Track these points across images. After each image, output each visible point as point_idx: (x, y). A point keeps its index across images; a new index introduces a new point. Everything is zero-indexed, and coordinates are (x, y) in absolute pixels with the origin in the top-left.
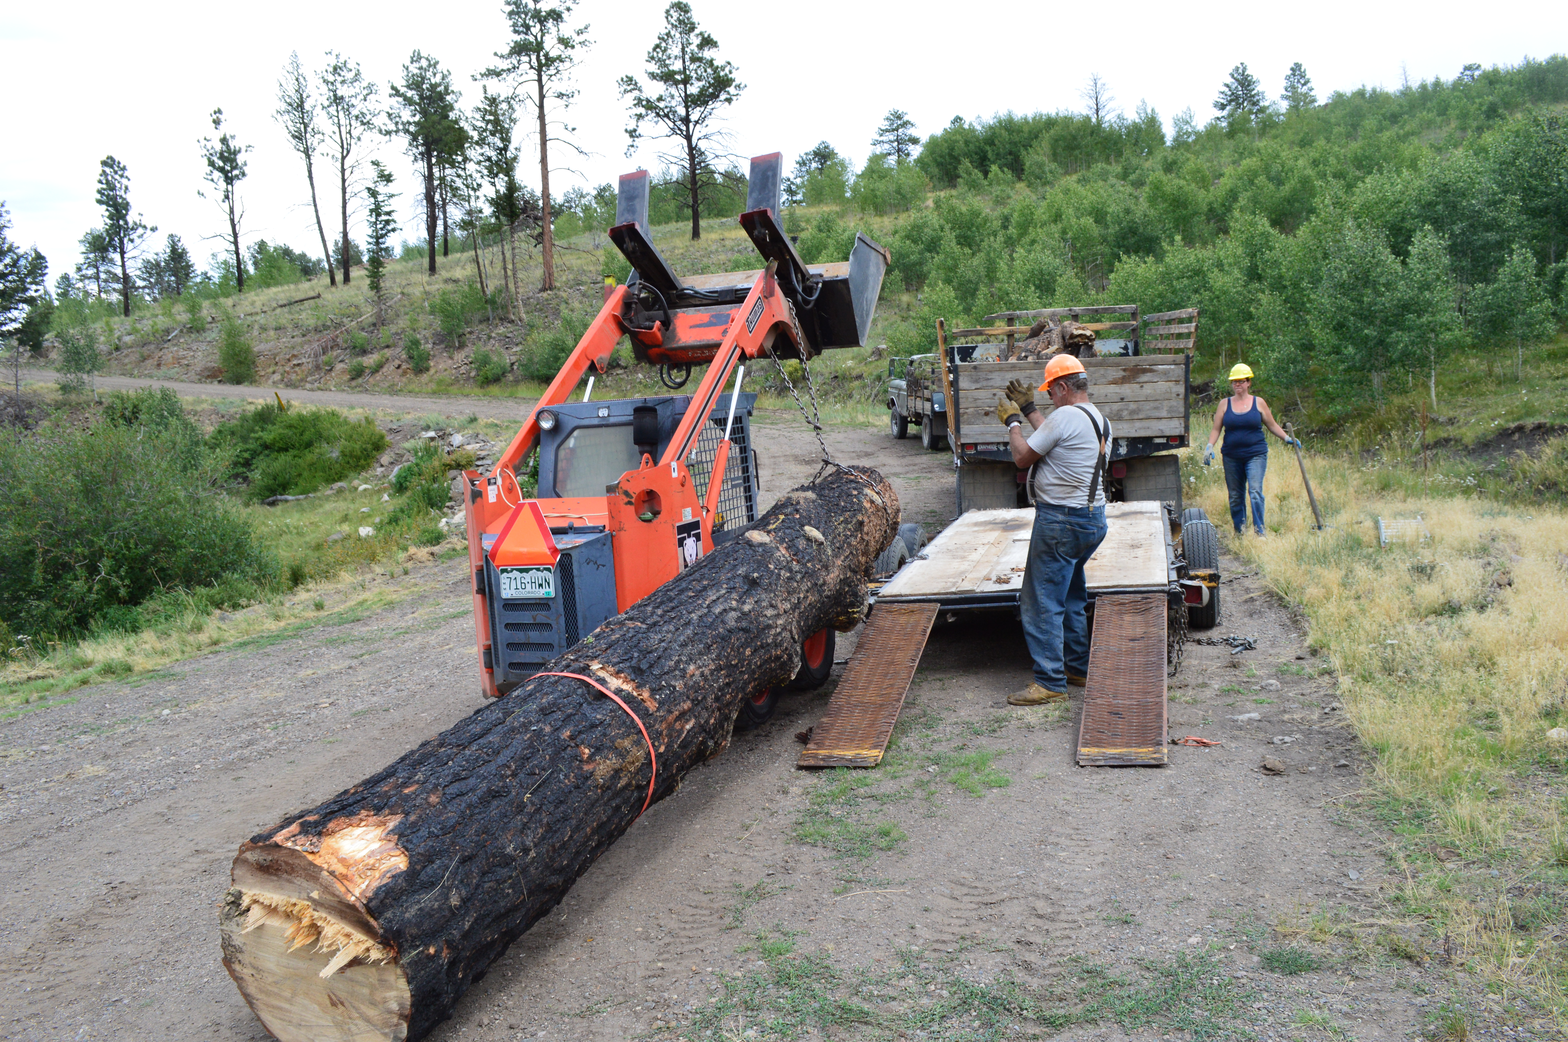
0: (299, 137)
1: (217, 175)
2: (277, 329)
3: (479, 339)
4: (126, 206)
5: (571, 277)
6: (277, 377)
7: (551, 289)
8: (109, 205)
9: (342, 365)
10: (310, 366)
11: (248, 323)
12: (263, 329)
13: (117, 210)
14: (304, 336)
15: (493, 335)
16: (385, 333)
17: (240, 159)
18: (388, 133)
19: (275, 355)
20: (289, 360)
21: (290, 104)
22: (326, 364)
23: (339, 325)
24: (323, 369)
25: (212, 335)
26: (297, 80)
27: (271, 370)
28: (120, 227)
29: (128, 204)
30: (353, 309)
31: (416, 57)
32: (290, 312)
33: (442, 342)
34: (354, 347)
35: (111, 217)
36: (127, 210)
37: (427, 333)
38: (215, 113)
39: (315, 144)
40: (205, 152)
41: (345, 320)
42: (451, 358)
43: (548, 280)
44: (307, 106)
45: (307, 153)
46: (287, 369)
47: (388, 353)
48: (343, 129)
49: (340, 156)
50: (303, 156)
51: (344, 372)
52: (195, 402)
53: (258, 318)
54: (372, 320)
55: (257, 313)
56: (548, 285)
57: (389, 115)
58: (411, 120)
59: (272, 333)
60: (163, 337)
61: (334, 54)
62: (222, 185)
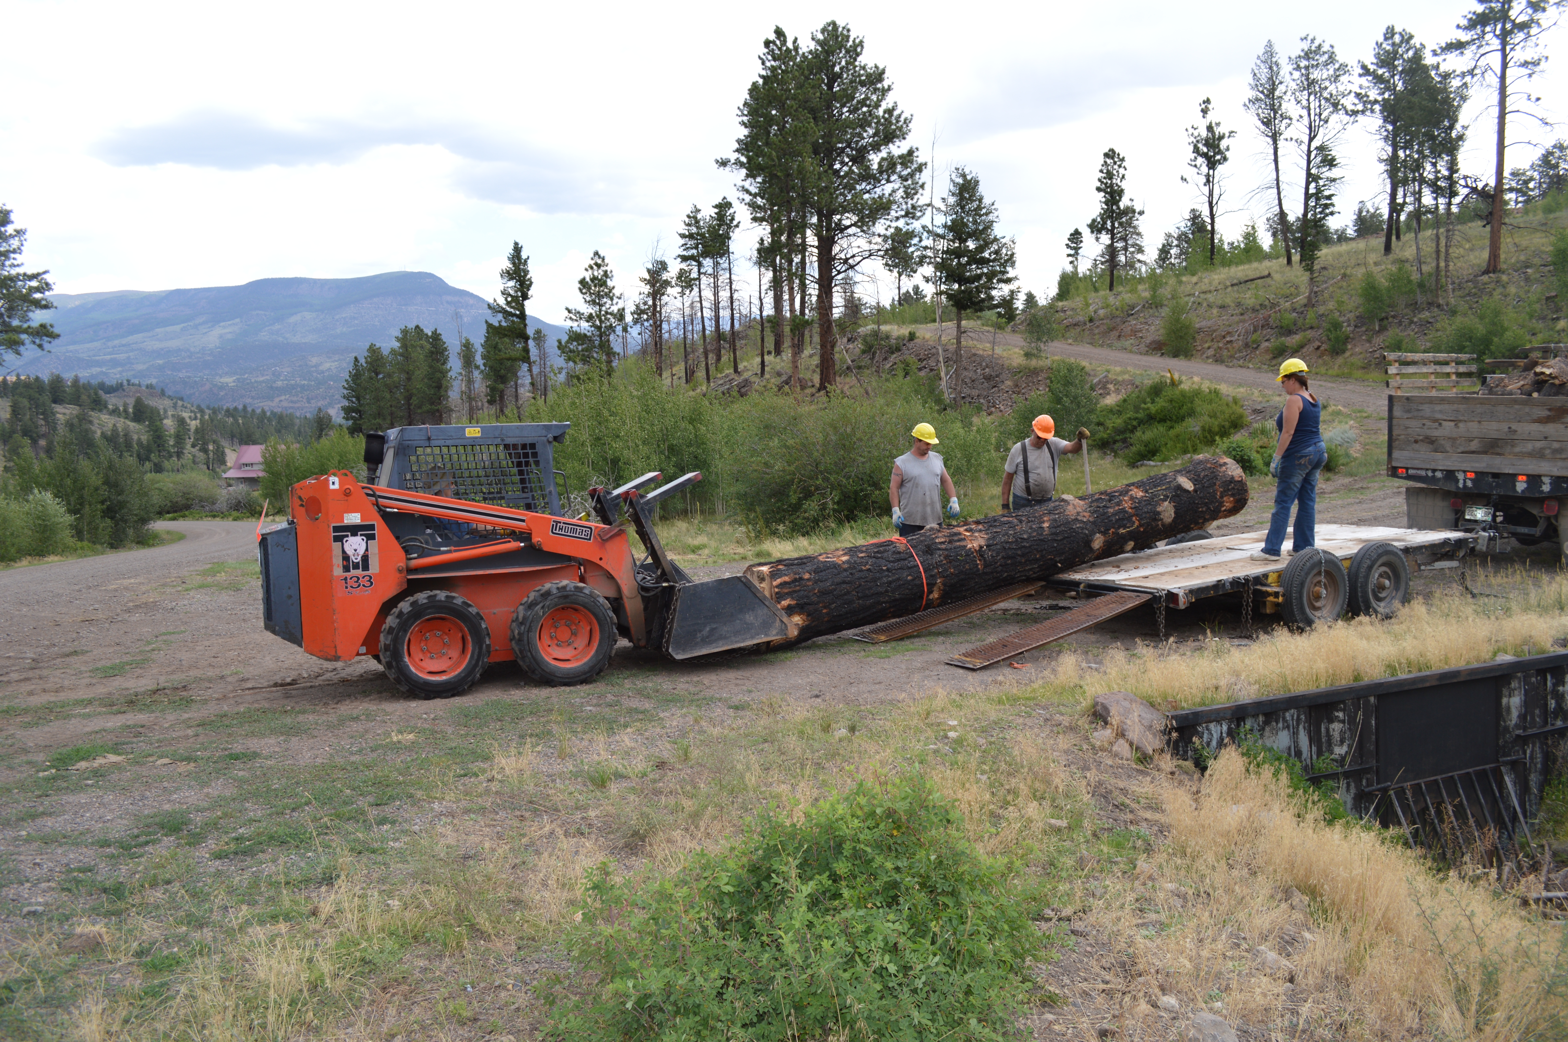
0: (1267, 123)
1: (1200, 160)
2: (1222, 307)
3: (1400, 323)
4: (1121, 192)
5: (1522, 258)
6: (1211, 352)
7: (1494, 272)
8: (1106, 193)
9: (1267, 344)
10: (1241, 343)
11: (1200, 300)
12: (1209, 306)
13: (1112, 196)
14: (1242, 314)
15: (1415, 320)
16: (1311, 315)
17: (1223, 144)
18: (1355, 113)
19: (1215, 331)
20: (1224, 337)
21: (1262, 92)
22: (1254, 342)
23: (1273, 305)
24: (1251, 347)
25: (1165, 312)
26: (1271, 68)
27: (1207, 345)
28: (1113, 211)
29: (1122, 190)
30: (1292, 289)
31: (1390, 33)
32: (1238, 291)
33: (1363, 324)
34: (1282, 327)
35: (1106, 203)
36: (1121, 197)
37: (1351, 316)
38: (1204, 102)
39: (1283, 128)
40: (1192, 139)
41: (1282, 301)
42: (1369, 341)
43: (1492, 262)
44: (1277, 93)
45: (1275, 137)
46: (1221, 345)
47: (1310, 334)
48: (1312, 112)
49: (1306, 139)
50: (1270, 140)
51: (1267, 350)
52: (1123, 373)
53: (1209, 296)
54: (1305, 301)
55: (1210, 292)
56: (1493, 267)
57: (1358, 95)
58: (1380, 98)
59: (1215, 311)
60: (1129, 311)
61: (1309, 38)
62: (1205, 169)
